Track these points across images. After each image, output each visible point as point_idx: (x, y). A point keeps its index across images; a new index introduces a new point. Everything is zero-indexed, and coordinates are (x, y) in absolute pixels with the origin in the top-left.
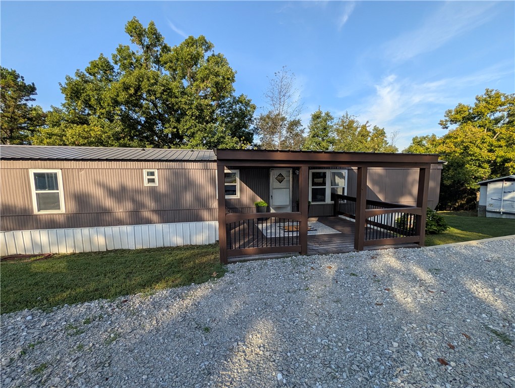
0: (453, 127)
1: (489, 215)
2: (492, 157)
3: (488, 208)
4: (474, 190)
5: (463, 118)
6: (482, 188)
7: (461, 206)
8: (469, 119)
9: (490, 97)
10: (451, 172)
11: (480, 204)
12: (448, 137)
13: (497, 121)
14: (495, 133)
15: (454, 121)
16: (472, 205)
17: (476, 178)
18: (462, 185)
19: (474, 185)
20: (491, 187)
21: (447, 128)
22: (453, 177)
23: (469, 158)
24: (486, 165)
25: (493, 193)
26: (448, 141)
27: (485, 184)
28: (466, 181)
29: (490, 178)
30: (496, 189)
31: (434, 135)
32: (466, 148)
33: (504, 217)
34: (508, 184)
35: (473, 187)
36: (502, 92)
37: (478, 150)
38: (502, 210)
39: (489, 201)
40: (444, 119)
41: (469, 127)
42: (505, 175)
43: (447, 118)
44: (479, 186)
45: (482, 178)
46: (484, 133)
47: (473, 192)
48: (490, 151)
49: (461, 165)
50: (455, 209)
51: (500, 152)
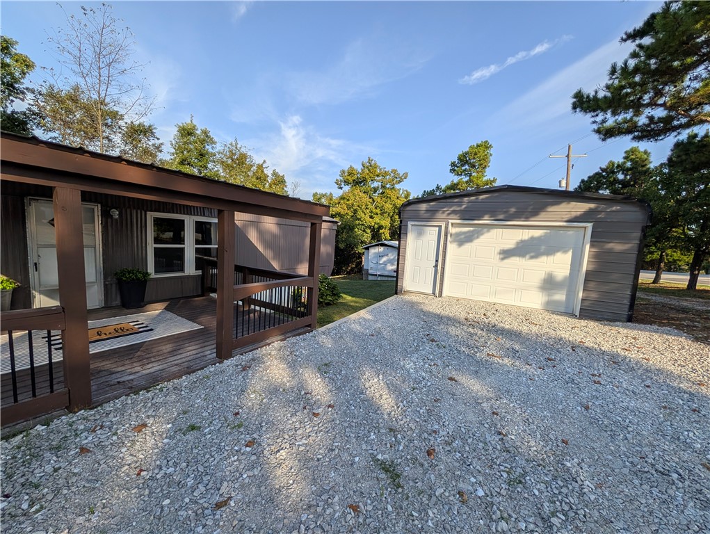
0: (347, 188)
1: (370, 278)
2: (371, 222)
3: (370, 272)
4: (360, 253)
5: (354, 180)
6: (366, 251)
7: (352, 270)
8: (358, 182)
9: (371, 166)
10: (344, 235)
11: (365, 268)
12: (342, 198)
13: (375, 190)
14: (374, 201)
15: (347, 182)
16: (359, 270)
17: (362, 242)
18: (353, 248)
19: (360, 249)
20: (373, 251)
21: (341, 188)
22: (346, 240)
23: (357, 222)
24: (368, 231)
25: (374, 257)
26: (342, 201)
27: (367, 249)
28: (356, 245)
29: (370, 243)
30: (375, 253)
31: (331, 194)
32: (355, 212)
33: (379, 279)
34: (382, 249)
35: (360, 251)
36: (378, 164)
37: (363, 215)
38: (378, 273)
39: (371, 265)
40: (339, 178)
41: (357, 191)
42: (378, 241)
43: (342, 178)
44: (364, 250)
45: (365, 243)
46: (366, 199)
47: (360, 256)
48: (371, 217)
49: (352, 229)
50: (348, 273)
51: (377, 219)
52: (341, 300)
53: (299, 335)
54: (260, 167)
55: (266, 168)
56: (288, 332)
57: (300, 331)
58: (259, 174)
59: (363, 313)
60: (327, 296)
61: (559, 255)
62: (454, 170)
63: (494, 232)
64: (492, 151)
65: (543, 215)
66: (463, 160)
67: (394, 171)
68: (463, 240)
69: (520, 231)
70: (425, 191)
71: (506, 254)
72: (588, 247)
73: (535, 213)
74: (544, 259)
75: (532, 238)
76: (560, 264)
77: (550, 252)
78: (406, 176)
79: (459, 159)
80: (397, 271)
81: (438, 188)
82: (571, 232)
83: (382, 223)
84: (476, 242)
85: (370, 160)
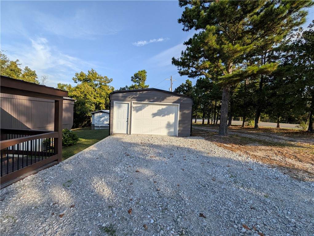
0: (80, 83)
1: (96, 128)
2: (95, 101)
3: (95, 125)
4: (90, 116)
5: (84, 79)
6: (93, 115)
7: (85, 125)
8: (86, 80)
9: (93, 73)
10: (79, 107)
11: (92, 123)
12: (77, 88)
13: (96, 85)
14: (96, 91)
15: (80, 80)
16: (89, 124)
17: (90, 111)
18: (85, 114)
19: (89, 114)
20: (96, 115)
21: (77, 82)
22: (80, 110)
23: (87, 100)
24: (93, 105)
25: (97, 118)
26: (77, 89)
27: (93, 114)
28: (87, 112)
29: (95, 111)
30: (98, 116)
31: (70, 85)
32: (85, 95)
33: (101, 128)
34: (101, 114)
35: (89, 115)
36: (97, 73)
37: (90, 97)
38: (100, 126)
39: (96, 122)
41: (86, 84)
42: (99, 110)
43: (76, 77)
44: (91, 115)
45: (92, 111)
46: (91, 89)
47: (89, 117)
48: (95, 98)
49: (84, 104)
50: (83, 127)
51: (98, 99)
52: (78, 142)
53: (48, 167)
54: (14, 63)
55: (20, 65)
56: (40, 167)
57: (49, 165)
58: (13, 68)
59: (92, 148)
60: (69, 140)
61: (171, 115)
62: (133, 80)
63: (150, 106)
64: (147, 74)
65: (165, 100)
66: (136, 76)
67: (106, 77)
68: (138, 110)
69: (158, 106)
70: (121, 88)
71: (154, 115)
72: (179, 112)
73: (163, 99)
74: (166, 116)
75: (163, 109)
76: (171, 118)
77: (168, 114)
78: (112, 80)
79: (135, 75)
80: (109, 124)
81: (126, 87)
82: (174, 107)
83: (101, 101)
84: (143, 110)
85: (92, 70)
